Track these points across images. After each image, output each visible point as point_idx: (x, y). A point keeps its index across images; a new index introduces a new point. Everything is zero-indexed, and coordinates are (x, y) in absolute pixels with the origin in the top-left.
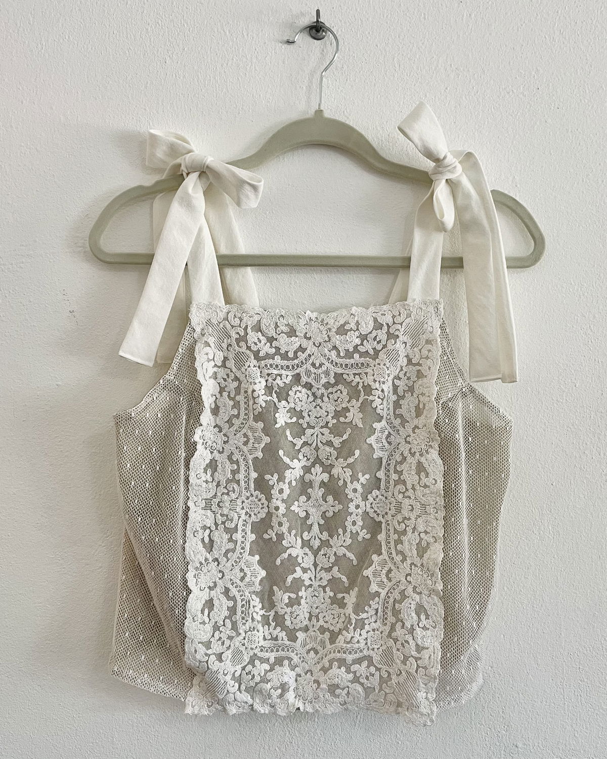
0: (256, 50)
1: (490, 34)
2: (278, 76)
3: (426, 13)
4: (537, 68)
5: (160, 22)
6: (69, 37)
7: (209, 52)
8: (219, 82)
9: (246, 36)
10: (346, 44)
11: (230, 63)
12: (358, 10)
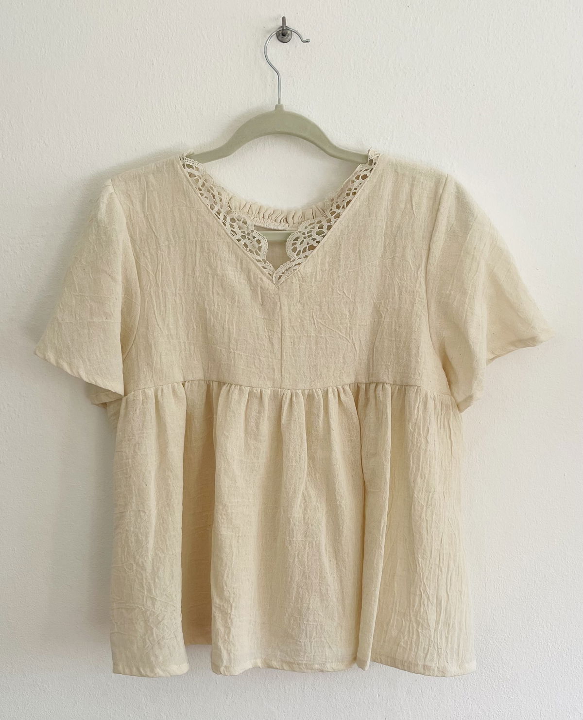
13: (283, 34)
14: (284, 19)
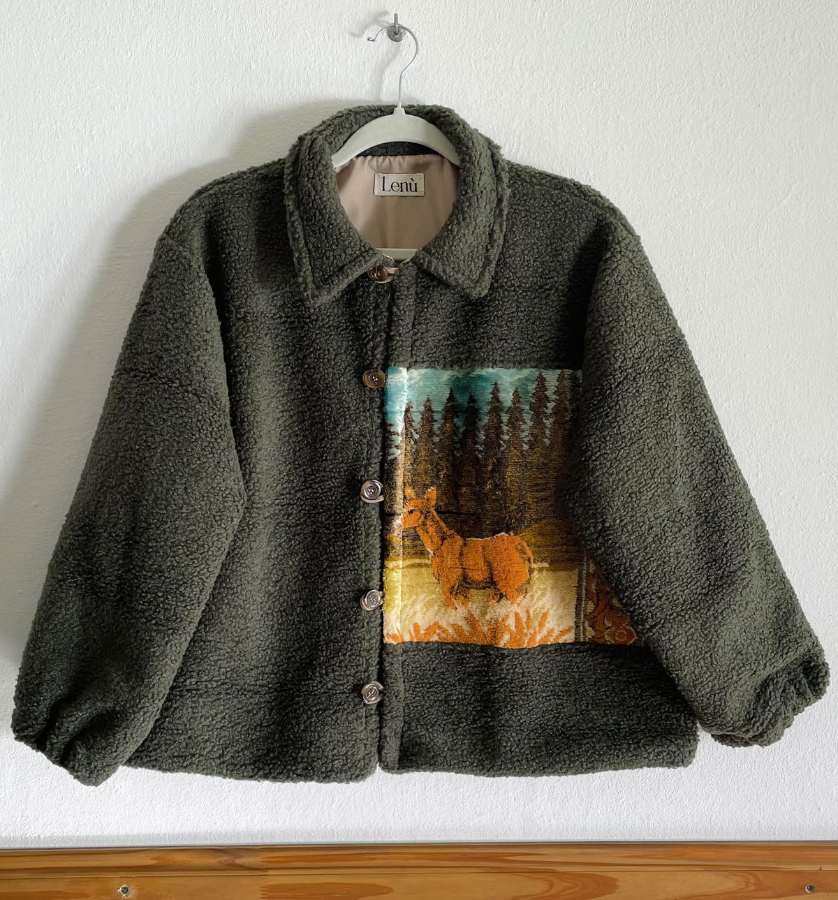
0: (337, 52)
1: (564, 32)
2: (359, 78)
3: (501, 13)
4: (609, 65)
5: (244, 27)
6: (157, 44)
7: (292, 56)
8: (302, 85)
9: (327, 40)
10: (423, 45)
11: (312, 66)
12: (435, 11)
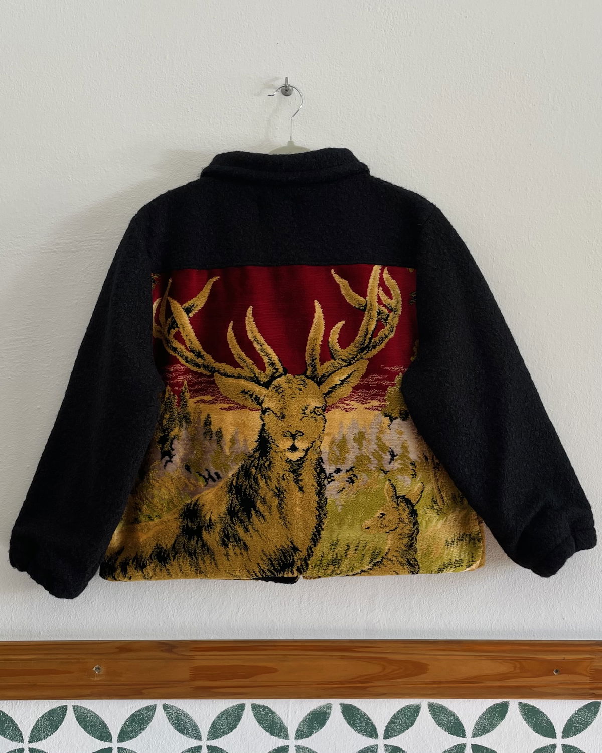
13: (286, 91)
14: (287, 79)
